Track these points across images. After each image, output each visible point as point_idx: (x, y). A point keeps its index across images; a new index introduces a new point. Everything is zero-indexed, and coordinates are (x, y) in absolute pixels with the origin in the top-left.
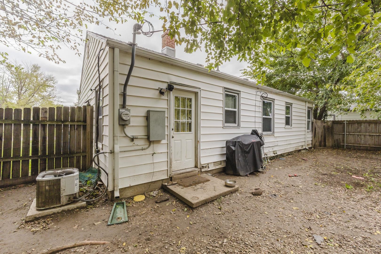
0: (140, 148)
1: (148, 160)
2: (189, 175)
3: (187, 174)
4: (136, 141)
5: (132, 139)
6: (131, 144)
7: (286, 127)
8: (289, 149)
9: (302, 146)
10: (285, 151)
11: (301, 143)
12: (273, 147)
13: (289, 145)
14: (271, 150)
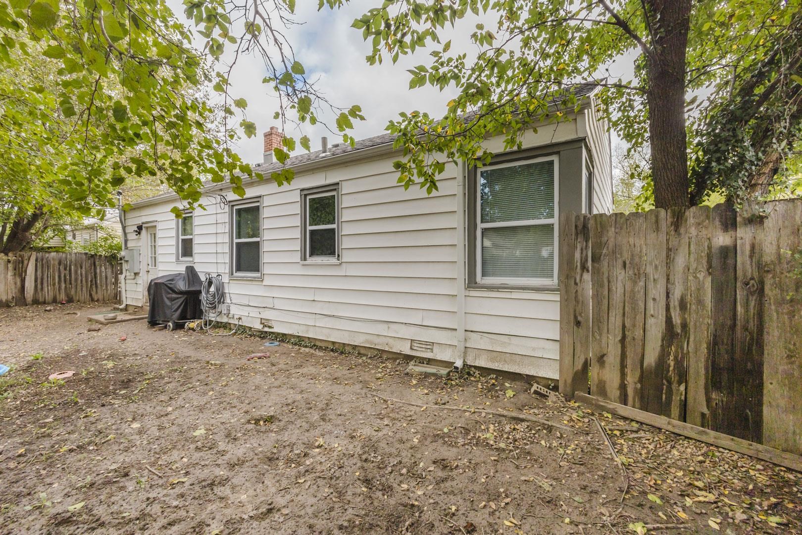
0: (132, 277)
6: (130, 274)
7: (311, 260)
8: (328, 330)
9: (420, 342)
10: (307, 331)
11: (413, 329)
12: (261, 310)
13: (327, 319)
14: (254, 313)
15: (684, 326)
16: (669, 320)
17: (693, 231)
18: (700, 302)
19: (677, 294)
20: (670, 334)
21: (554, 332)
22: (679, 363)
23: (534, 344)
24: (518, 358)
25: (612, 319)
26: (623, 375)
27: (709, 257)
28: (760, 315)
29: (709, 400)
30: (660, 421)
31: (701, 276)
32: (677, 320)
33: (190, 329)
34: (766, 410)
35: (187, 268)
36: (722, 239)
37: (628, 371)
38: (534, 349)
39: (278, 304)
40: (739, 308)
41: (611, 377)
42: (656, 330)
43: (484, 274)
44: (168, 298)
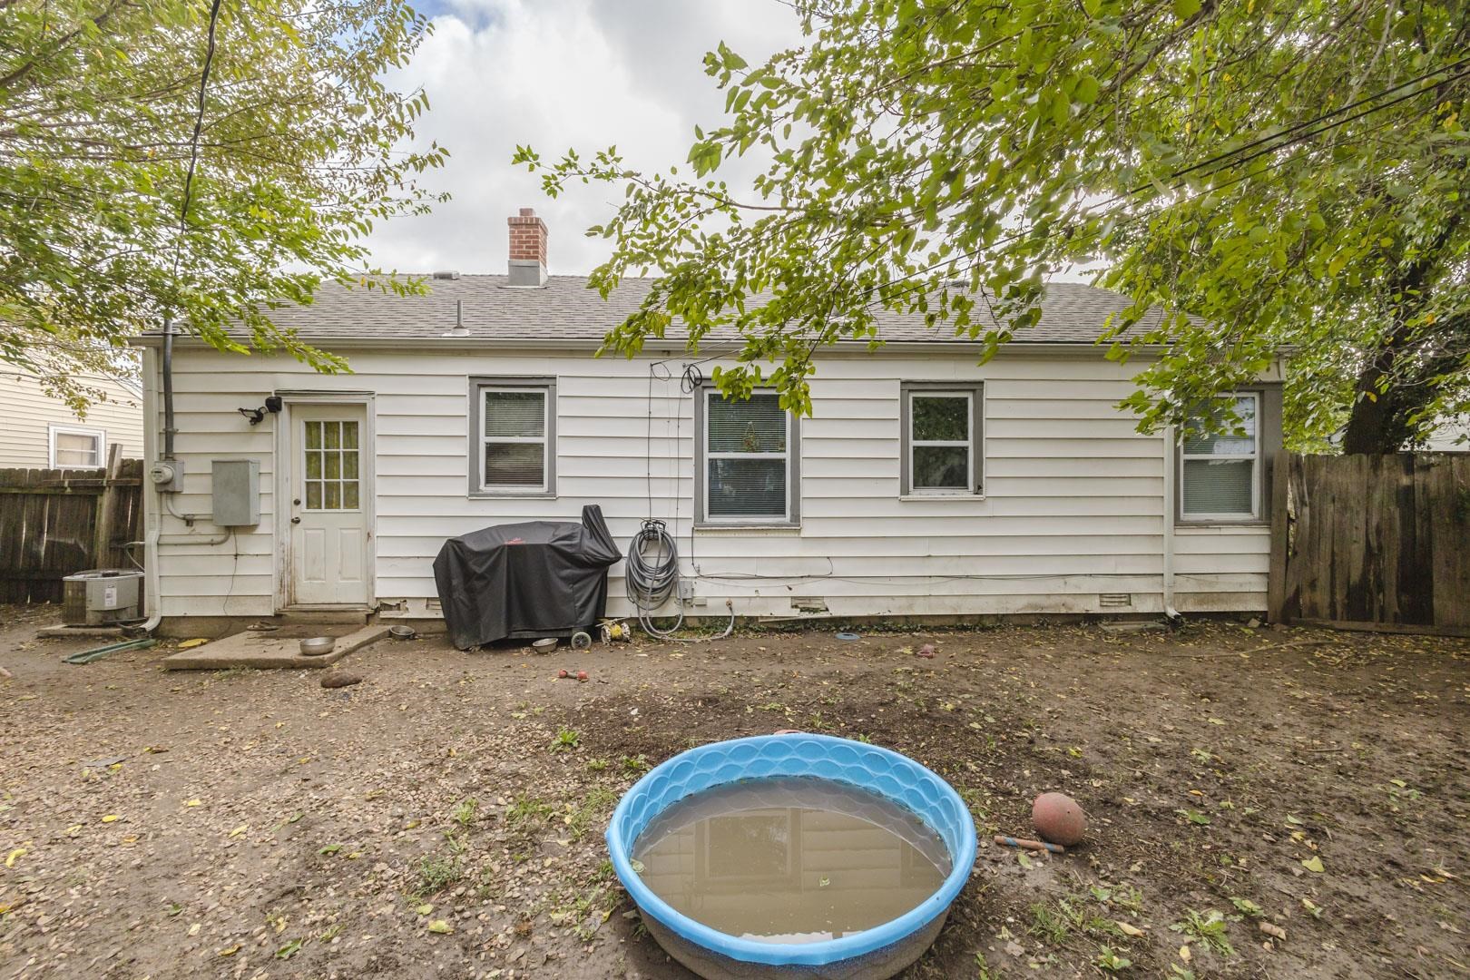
0: (208, 539)
1: (226, 567)
2: (334, 621)
3: (328, 615)
4: (198, 528)
5: (189, 521)
6: (188, 530)
7: (916, 494)
8: (955, 599)
9: (1112, 596)
10: (911, 606)
11: (1102, 580)
12: (790, 583)
13: (955, 583)
14: (777, 589)
15: (1380, 548)
16: (1368, 542)
17: (1385, 472)
18: (1391, 528)
19: (1374, 522)
20: (1371, 555)
21: (1263, 566)
22: (1378, 576)
23: (1241, 579)
24: (1224, 596)
25: (1322, 547)
26: (1333, 593)
27: (1397, 493)
28: (1430, 536)
29: (1399, 602)
30: (1370, 626)
31: (1392, 508)
32: (1374, 544)
33: (613, 639)
34: (1435, 601)
35: (586, 509)
36: (1405, 481)
37: (1337, 591)
38: (1241, 585)
39: (840, 569)
40: (1418, 532)
41: (1322, 598)
42: (1357, 551)
43: (1185, 511)
44: (564, 579)
